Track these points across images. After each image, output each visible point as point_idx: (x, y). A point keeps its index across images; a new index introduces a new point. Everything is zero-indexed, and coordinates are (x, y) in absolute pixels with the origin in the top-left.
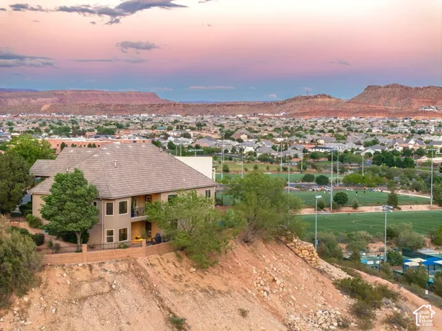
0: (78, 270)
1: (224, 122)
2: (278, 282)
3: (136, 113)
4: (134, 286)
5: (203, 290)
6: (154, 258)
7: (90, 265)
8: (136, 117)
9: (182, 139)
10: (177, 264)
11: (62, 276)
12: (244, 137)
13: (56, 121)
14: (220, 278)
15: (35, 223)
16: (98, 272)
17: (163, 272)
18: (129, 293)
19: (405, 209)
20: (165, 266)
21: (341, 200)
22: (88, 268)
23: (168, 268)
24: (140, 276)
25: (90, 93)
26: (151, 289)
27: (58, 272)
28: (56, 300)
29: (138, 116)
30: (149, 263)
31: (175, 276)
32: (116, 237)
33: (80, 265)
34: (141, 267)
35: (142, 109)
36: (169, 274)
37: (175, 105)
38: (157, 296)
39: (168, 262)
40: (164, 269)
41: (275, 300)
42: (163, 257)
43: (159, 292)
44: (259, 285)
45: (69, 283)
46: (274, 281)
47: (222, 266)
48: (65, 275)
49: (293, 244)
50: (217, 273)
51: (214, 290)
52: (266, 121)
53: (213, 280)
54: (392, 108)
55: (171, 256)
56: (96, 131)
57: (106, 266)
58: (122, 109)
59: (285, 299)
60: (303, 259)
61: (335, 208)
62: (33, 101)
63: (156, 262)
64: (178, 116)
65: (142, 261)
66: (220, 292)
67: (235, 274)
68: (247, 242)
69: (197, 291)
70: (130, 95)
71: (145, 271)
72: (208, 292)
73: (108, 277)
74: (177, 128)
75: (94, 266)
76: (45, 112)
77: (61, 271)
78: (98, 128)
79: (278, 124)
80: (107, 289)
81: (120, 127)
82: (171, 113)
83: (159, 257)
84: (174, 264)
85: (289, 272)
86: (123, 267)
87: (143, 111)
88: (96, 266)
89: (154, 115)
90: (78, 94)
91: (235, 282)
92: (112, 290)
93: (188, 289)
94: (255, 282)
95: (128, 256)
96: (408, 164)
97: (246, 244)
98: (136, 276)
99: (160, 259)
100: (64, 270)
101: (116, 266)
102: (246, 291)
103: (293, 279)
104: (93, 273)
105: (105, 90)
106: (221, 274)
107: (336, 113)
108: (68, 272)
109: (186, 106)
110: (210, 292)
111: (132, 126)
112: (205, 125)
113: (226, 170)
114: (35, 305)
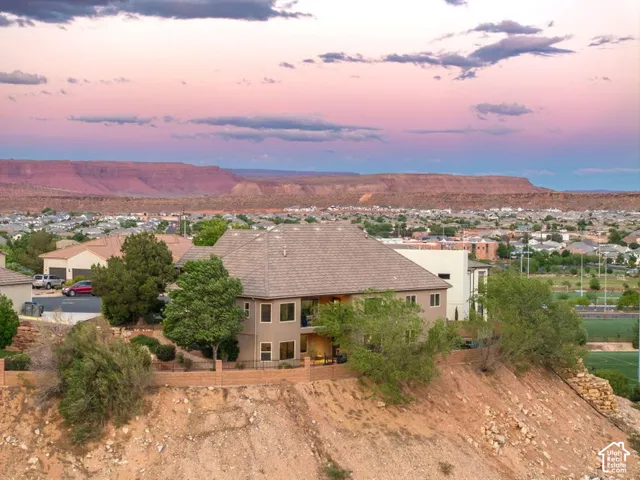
0: (206, 395)
2: (524, 430)
3: (494, 206)
4: (282, 420)
5: (389, 434)
6: (322, 385)
7: (225, 390)
8: (492, 213)
9: (550, 242)
10: (358, 395)
11: (182, 401)
13: (377, 216)
14: (424, 418)
16: (235, 399)
17: (332, 405)
18: (272, 431)
20: (338, 396)
22: (221, 394)
23: (341, 400)
24: (295, 409)
25: (432, 177)
26: (307, 427)
27: (176, 397)
28: (167, 433)
29: (496, 210)
30: (313, 390)
31: (351, 412)
32: (274, 353)
33: (211, 388)
34: (298, 395)
35: (503, 201)
36: (342, 408)
37: (551, 195)
38: (314, 437)
39: (344, 391)
40: (335, 400)
41: (511, 456)
42: (337, 383)
43: (318, 432)
44: (489, 432)
45: (190, 412)
46: (518, 428)
47: (432, 402)
48: (186, 401)
49: (577, 380)
50: (421, 411)
51: (409, 434)
53: (413, 421)
55: (350, 383)
56: (429, 230)
57: (247, 392)
58: (475, 200)
59: (531, 455)
60: (590, 402)
62: (351, 189)
63: (323, 389)
64: (556, 210)
65: (301, 387)
66: (417, 437)
67: (453, 413)
68: (486, 370)
69: (381, 433)
70: (490, 181)
71: (305, 401)
72: (398, 436)
73: (248, 405)
74: (548, 228)
75: (231, 391)
76: (365, 204)
77: (182, 396)
78: (432, 227)
80: (241, 422)
82: (546, 207)
83: (331, 383)
84: (353, 395)
85: (550, 417)
86: (272, 394)
87: (506, 203)
88: (233, 392)
89: (520, 209)
90: (415, 179)
91: (450, 426)
92: (248, 425)
93: (367, 430)
94: (483, 428)
95: (284, 380)
97: (483, 374)
98: (288, 408)
99: (333, 388)
100: (187, 394)
101: (262, 392)
102: (464, 439)
103: (553, 428)
104: (228, 399)
105: (454, 174)
106: (429, 413)
108: (191, 397)
109: (567, 196)
110: (401, 437)
111: (483, 224)
112: (590, 223)
113: (595, 287)
114: (136, 438)
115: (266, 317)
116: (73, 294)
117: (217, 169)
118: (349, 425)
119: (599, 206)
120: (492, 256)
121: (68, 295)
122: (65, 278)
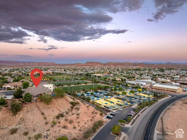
0: (28, 107)
1: (65, 68)
6: (40, 104)
8: (51, 67)
9: (58, 71)
12: (67, 71)
18: (36, 110)
19: (88, 84)
21: (78, 83)
22: (30, 106)
23: (42, 105)
24: (38, 107)
26: (39, 109)
27: (25, 108)
28: (25, 112)
32: (35, 101)
34: (38, 105)
35: (52, 65)
37: (58, 64)
41: (59, 107)
46: (59, 104)
47: (51, 103)
52: (72, 67)
53: (50, 106)
54: (91, 65)
55: (43, 103)
58: (49, 65)
59: (61, 107)
61: (78, 85)
62: (34, 64)
64: (58, 66)
67: (53, 104)
68: (56, 99)
69: (47, 108)
70: (51, 63)
73: (33, 107)
74: (57, 69)
78: (45, 69)
79: (73, 68)
81: (48, 69)
86: (35, 106)
89: (54, 66)
91: (53, 106)
92: (33, 110)
93: (45, 108)
94: (56, 105)
95: (36, 104)
96: (90, 76)
103: (63, 103)
107: (82, 66)
110: (49, 108)
111: (50, 69)
113: (63, 77)
114: (21, 113)
115: (34, 97)
118: (43, 108)
119: (63, 66)
120: (52, 73)
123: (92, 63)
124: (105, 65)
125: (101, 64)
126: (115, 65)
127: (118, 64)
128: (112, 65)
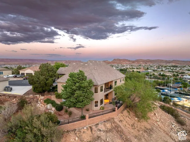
0: (84, 132)
5: (145, 131)
7: (90, 127)
11: (75, 140)
15: (59, 97)
16: (96, 132)
22: (90, 130)
27: (72, 138)
30: (119, 120)
31: (132, 126)
32: (99, 103)
33: (85, 128)
34: (117, 124)
39: (126, 117)
40: (126, 122)
54: (118, 62)
55: (126, 112)
57: (99, 127)
63: (122, 118)
65: (116, 120)
66: (150, 130)
71: (120, 127)
75: (93, 127)
77: (74, 136)
83: (122, 115)
86: (109, 125)
93: (140, 133)
100: (76, 134)
101: (105, 125)
107: (109, 63)
108: (78, 136)
116: (26, 79)
117: (46, 60)
121: (24, 79)
122: (24, 75)
123: (120, 60)
124: (133, 62)
125: (129, 61)
126: (144, 63)
127: (148, 61)
128: (141, 62)
